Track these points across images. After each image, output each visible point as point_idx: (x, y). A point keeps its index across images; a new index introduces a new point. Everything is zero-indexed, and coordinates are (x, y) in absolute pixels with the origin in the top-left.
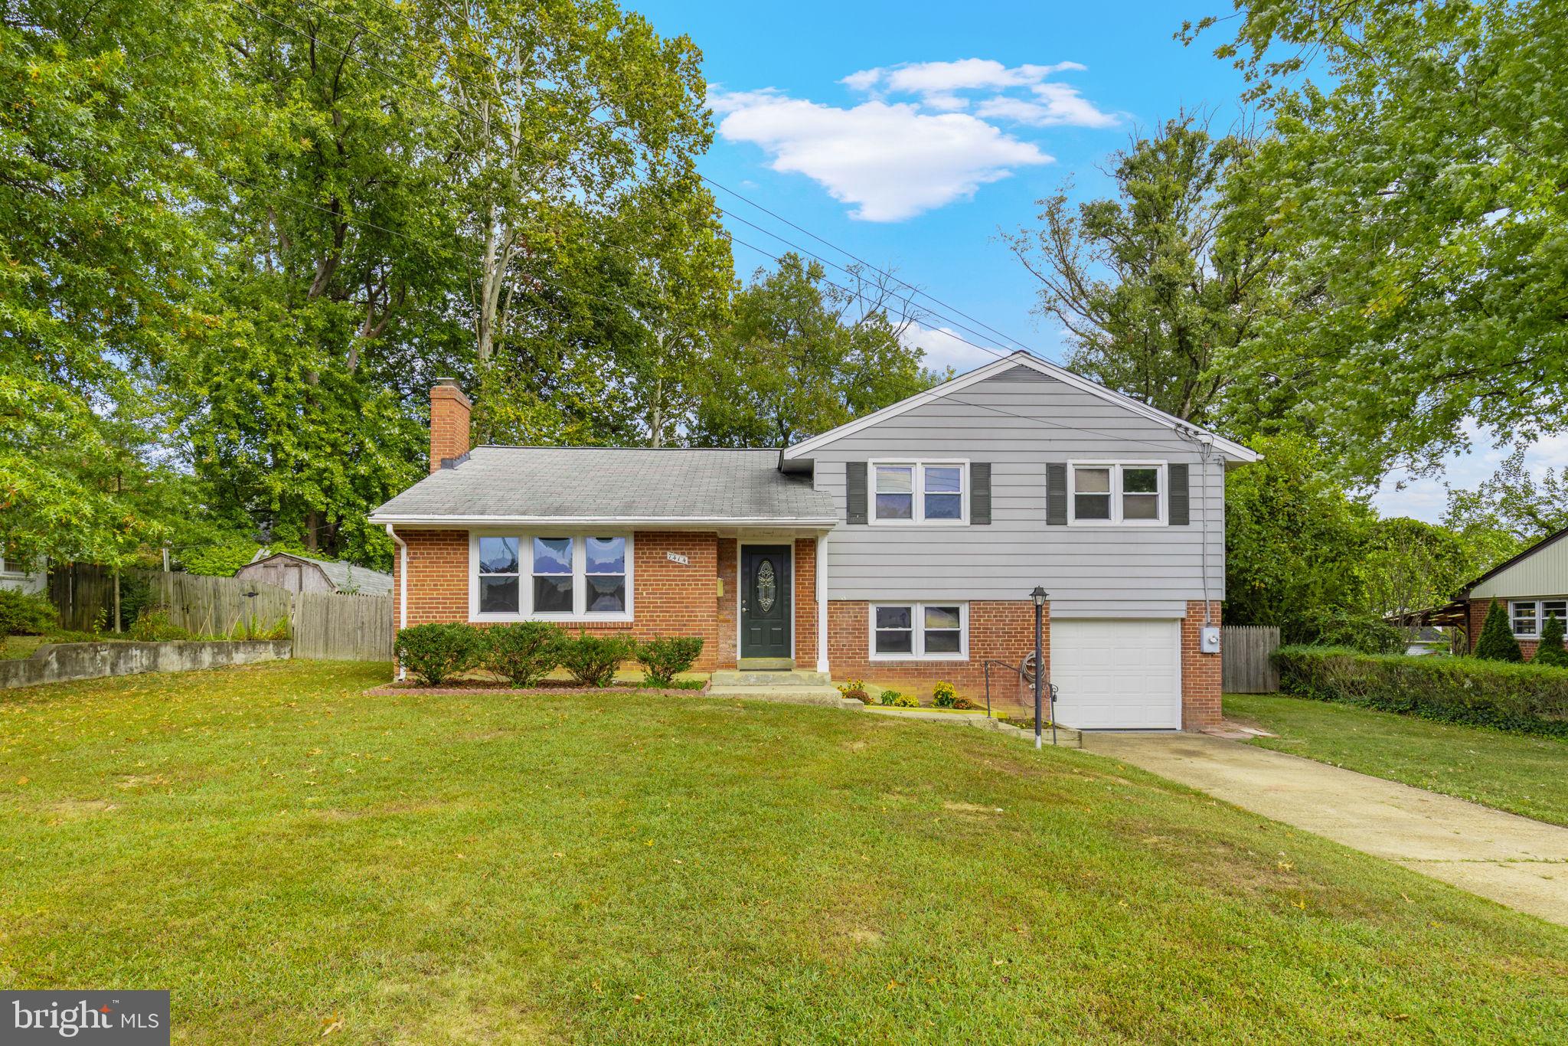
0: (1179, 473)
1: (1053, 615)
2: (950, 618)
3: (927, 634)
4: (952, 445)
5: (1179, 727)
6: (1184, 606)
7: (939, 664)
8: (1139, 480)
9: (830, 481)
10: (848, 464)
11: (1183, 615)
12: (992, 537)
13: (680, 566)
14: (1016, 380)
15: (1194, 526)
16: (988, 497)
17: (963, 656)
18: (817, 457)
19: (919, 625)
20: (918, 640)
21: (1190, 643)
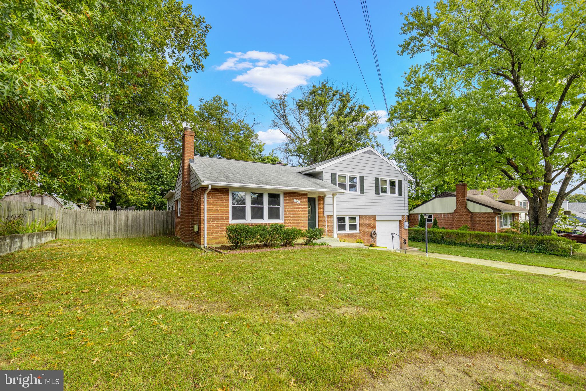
0: (400, 182)
1: (377, 219)
2: (354, 221)
3: (350, 225)
4: (356, 170)
5: (399, 248)
6: (401, 217)
7: (353, 234)
8: (392, 183)
9: (327, 178)
10: (332, 174)
11: (401, 219)
12: (364, 197)
13: (297, 204)
14: (369, 154)
15: (403, 196)
16: (364, 186)
17: (357, 231)
18: (324, 171)
19: (347, 223)
20: (347, 227)
21: (401, 227)
